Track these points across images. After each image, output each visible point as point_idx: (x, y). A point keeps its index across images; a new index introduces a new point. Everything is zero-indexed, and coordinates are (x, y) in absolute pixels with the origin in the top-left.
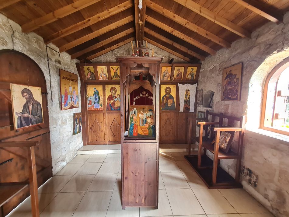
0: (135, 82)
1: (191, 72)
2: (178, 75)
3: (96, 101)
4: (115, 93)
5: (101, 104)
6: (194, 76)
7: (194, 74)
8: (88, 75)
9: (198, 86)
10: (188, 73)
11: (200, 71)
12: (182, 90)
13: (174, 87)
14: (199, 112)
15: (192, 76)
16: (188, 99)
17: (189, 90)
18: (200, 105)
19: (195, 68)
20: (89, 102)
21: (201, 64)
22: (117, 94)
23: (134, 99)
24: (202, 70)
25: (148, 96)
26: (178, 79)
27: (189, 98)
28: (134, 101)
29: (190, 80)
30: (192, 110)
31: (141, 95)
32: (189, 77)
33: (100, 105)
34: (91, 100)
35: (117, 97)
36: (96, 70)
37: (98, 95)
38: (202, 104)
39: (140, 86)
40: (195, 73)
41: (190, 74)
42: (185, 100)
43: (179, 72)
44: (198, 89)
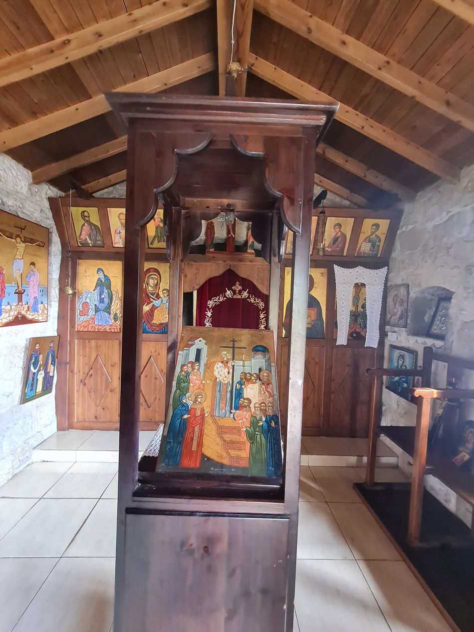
0: (212, 255)
1: (372, 234)
2: (335, 240)
3: (102, 306)
4: (157, 285)
5: (116, 314)
6: (379, 246)
7: (380, 241)
8: (83, 233)
9: (391, 275)
10: (362, 237)
11: (399, 232)
12: (344, 283)
13: (322, 274)
14: (393, 347)
15: (373, 246)
16: (360, 309)
17: (363, 285)
18: (396, 329)
19: (384, 224)
20: (81, 308)
21: (401, 212)
22: (161, 289)
23: (211, 303)
24: (404, 229)
25: (249, 297)
26: (333, 254)
27: (364, 307)
28: (209, 309)
29: (368, 257)
30: (372, 340)
31: (229, 293)
32: (365, 248)
33: (112, 316)
34: (88, 300)
35: (162, 296)
36: (105, 218)
37: (109, 287)
38: (405, 326)
39: (228, 268)
40: (383, 238)
41: (368, 240)
42: (351, 312)
43: (337, 234)
44: (389, 284)
